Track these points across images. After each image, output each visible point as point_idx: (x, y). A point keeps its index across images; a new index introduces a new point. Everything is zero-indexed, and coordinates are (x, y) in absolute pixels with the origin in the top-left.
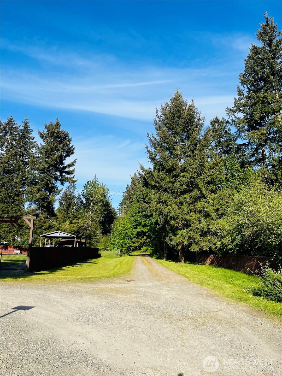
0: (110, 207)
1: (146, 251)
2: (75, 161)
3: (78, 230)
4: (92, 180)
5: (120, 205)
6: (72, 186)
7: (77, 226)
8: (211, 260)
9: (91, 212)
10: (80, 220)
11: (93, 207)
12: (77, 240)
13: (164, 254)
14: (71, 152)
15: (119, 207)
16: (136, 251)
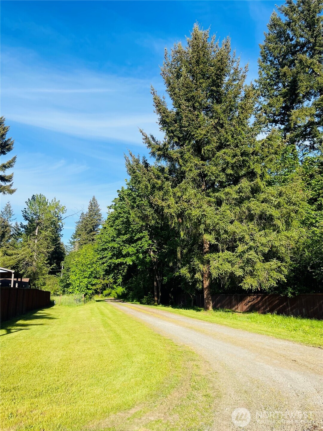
0: (58, 240)
1: (109, 294)
2: (14, 160)
3: (16, 265)
4: (39, 194)
5: (73, 237)
6: (8, 212)
7: (15, 259)
8: (250, 304)
9: (36, 240)
10: (20, 251)
11: (39, 232)
12: (16, 279)
13: (154, 297)
14: (7, 147)
15: (71, 239)
16: (97, 295)
